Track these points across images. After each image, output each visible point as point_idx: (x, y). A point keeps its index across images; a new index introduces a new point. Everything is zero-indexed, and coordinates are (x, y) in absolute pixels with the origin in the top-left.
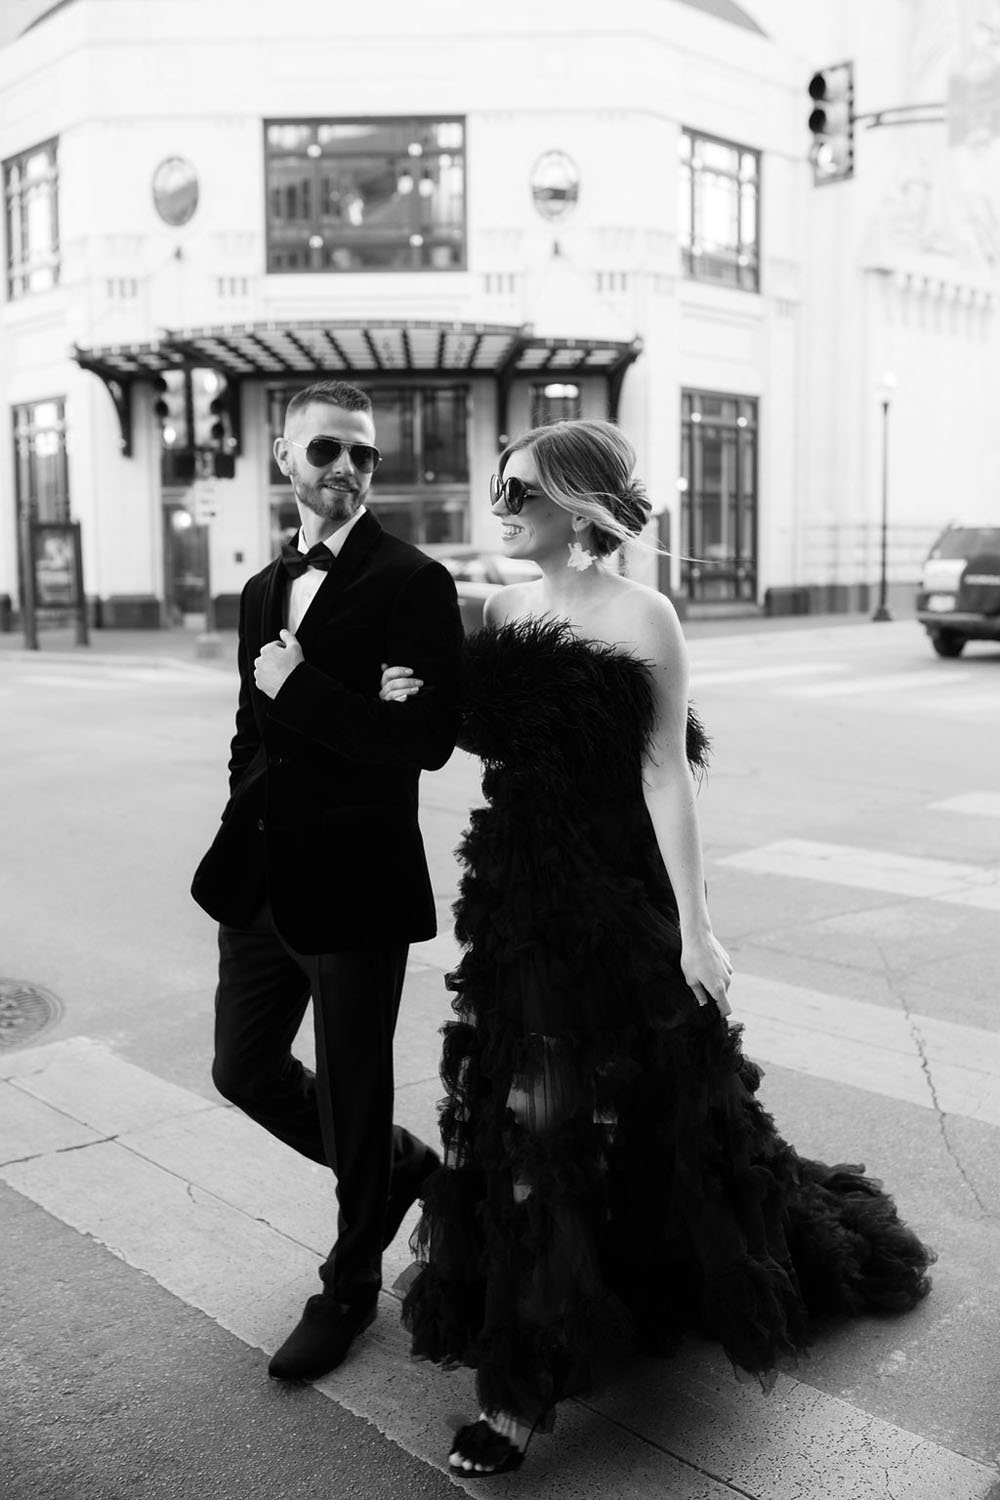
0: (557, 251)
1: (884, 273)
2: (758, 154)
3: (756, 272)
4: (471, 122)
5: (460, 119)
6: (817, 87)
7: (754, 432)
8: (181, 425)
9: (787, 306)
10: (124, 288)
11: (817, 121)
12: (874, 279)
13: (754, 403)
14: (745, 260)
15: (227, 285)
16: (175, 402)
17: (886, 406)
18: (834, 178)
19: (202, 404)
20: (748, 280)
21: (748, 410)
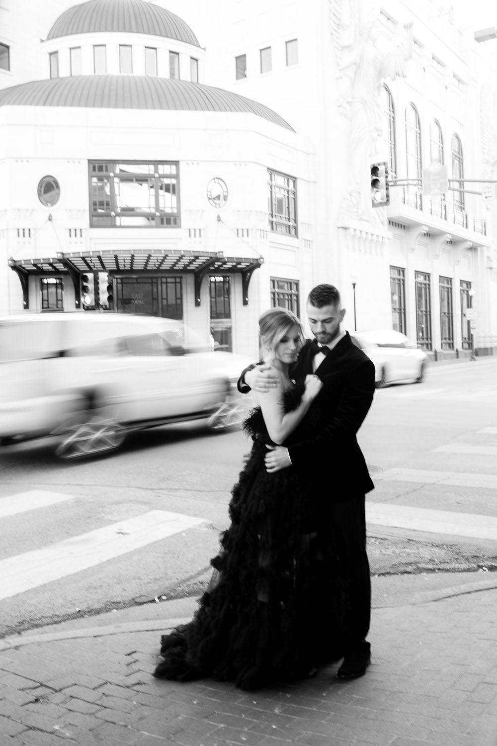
0: (219, 219)
1: (345, 228)
2: (295, 179)
3: (296, 228)
4: (181, 164)
5: (176, 163)
6: (375, 170)
7: (297, 296)
8: (93, 296)
9: (308, 242)
10: (25, 233)
11: (375, 183)
12: (341, 230)
13: (297, 284)
14: (292, 223)
15: (74, 232)
16: (91, 286)
17: (354, 285)
18: (381, 204)
19: (103, 287)
20: (293, 231)
21: (294, 287)
